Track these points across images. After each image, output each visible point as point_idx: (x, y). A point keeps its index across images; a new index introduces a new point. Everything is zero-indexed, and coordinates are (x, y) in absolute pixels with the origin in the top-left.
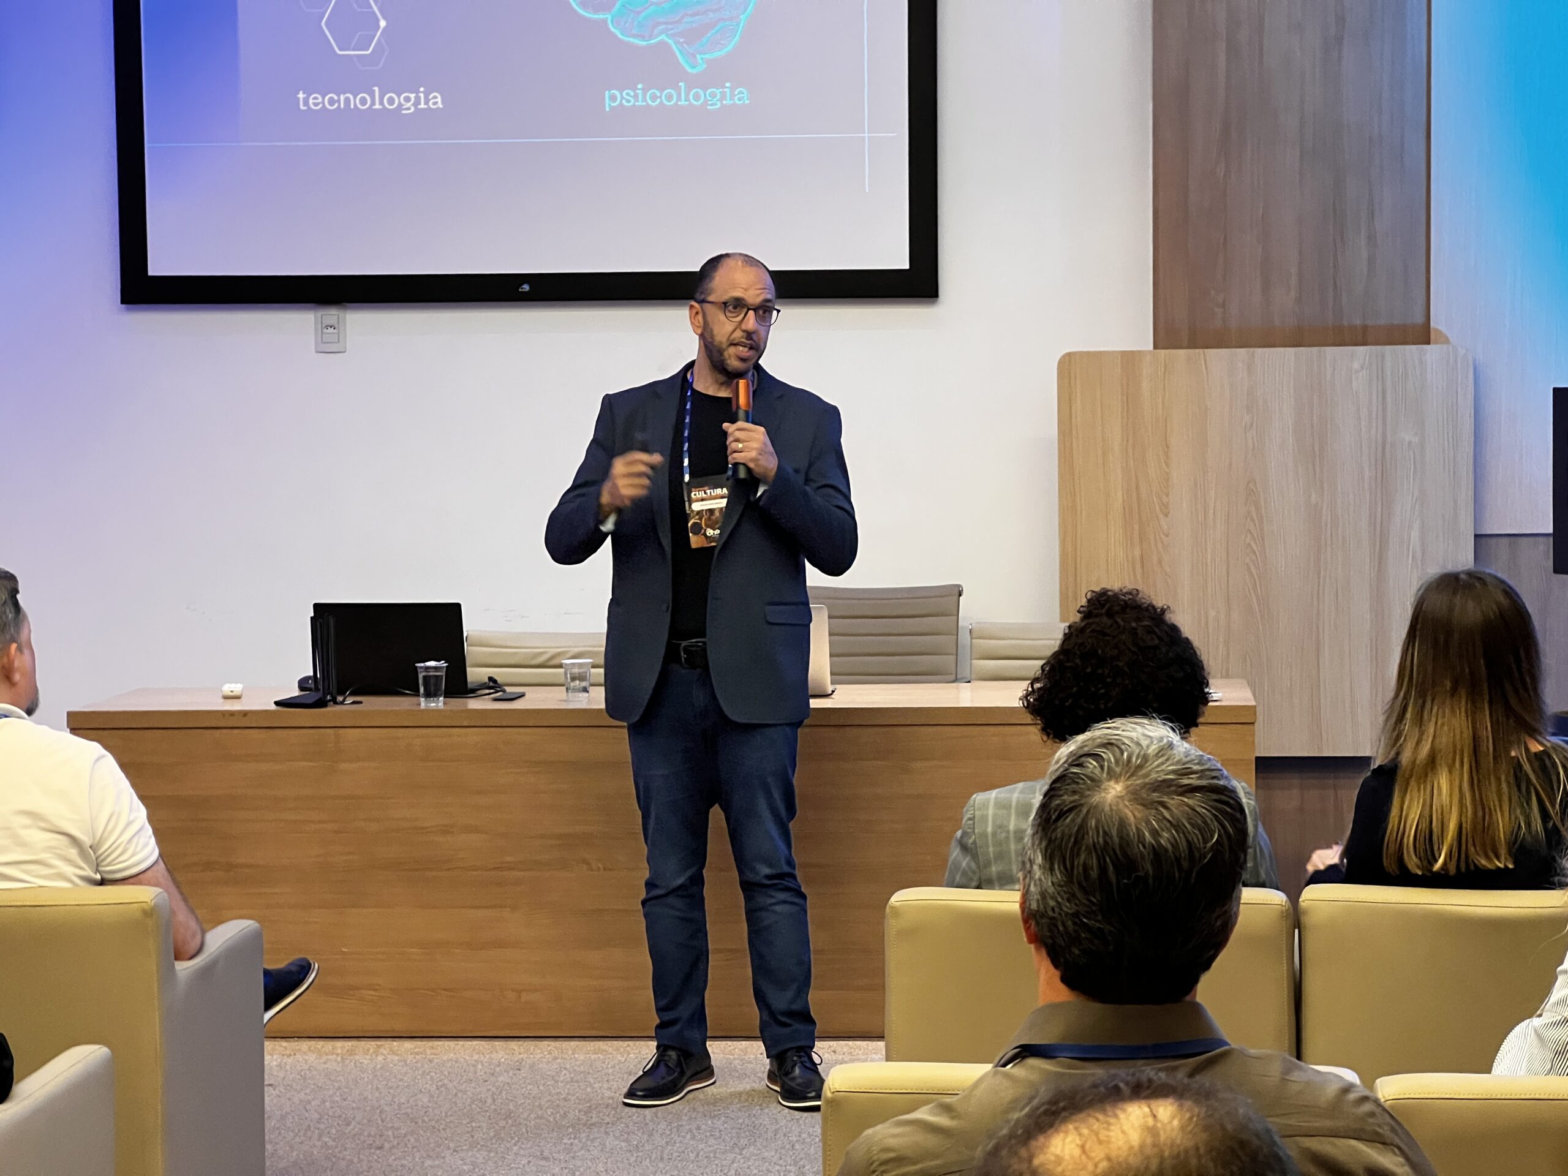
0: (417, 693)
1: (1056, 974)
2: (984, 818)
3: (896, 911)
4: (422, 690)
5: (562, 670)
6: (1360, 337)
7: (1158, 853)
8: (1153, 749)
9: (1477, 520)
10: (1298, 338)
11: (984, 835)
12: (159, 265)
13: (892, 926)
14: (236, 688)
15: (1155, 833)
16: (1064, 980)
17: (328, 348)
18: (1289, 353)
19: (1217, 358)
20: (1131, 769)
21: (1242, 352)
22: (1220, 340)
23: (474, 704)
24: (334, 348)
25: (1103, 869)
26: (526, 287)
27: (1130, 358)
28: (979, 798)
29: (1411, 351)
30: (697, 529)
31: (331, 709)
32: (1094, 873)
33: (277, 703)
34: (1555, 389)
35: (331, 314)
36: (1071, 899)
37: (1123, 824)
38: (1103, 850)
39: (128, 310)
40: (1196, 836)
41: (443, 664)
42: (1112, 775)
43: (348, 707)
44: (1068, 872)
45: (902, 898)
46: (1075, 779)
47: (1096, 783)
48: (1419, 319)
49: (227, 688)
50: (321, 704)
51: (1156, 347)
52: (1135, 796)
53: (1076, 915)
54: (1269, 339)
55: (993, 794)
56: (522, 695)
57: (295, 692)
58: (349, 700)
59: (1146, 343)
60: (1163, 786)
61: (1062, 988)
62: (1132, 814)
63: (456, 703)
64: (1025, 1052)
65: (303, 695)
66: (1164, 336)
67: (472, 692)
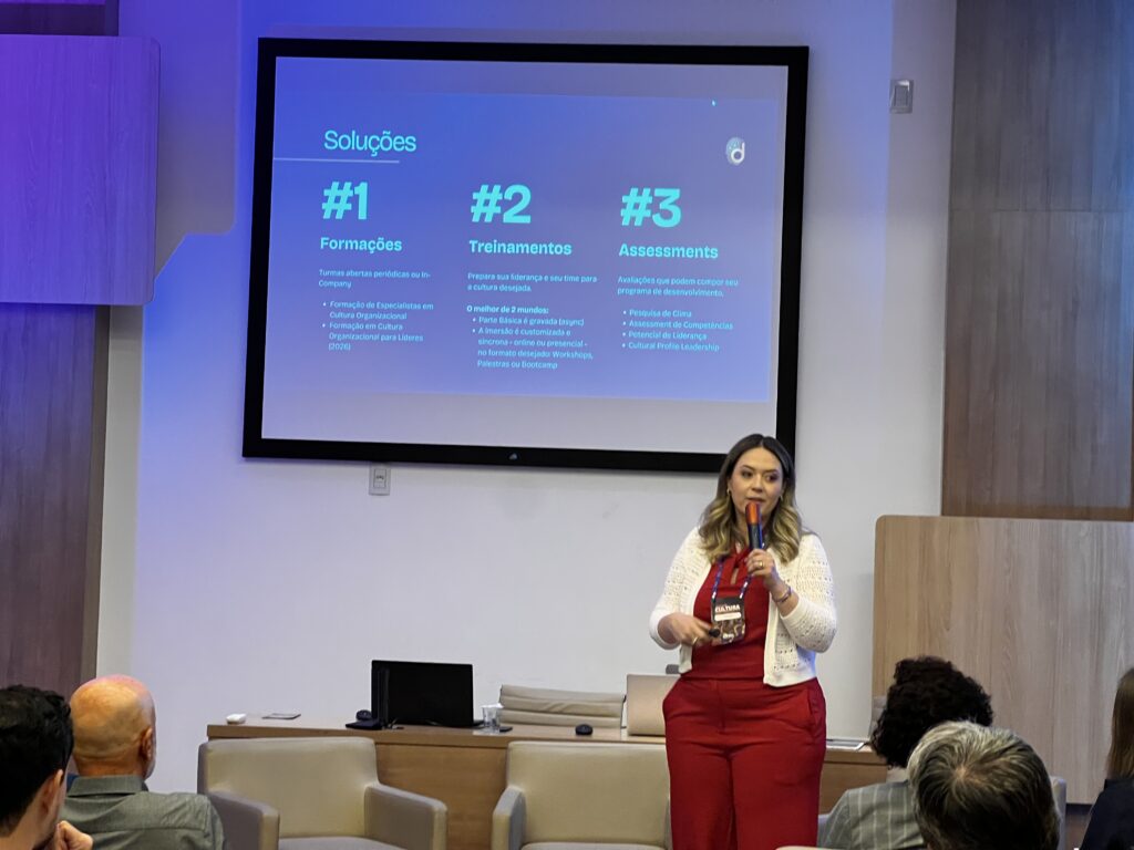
6: (1087, 514)
10: (1042, 513)
12: (269, 431)
17: (377, 491)
18: (1037, 522)
19: (986, 523)
21: (1003, 521)
22: (988, 512)
23: (476, 733)
24: (384, 492)
26: (514, 456)
27: (926, 521)
28: (850, 793)
29: (1120, 525)
31: (383, 732)
33: (348, 726)
35: (381, 469)
39: (247, 461)
43: (394, 731)
48: (1126, 505)
50: (376, 727)
51: (943, 513)
54: (1022, 512)
55: (859, 790)
56: (510, 729)
57: (354, 720)
58: (395, 727)
59: (936, 511)
63: (468, 732)
65: (364, 724)
66: (950, 506)
67: (477, 725)
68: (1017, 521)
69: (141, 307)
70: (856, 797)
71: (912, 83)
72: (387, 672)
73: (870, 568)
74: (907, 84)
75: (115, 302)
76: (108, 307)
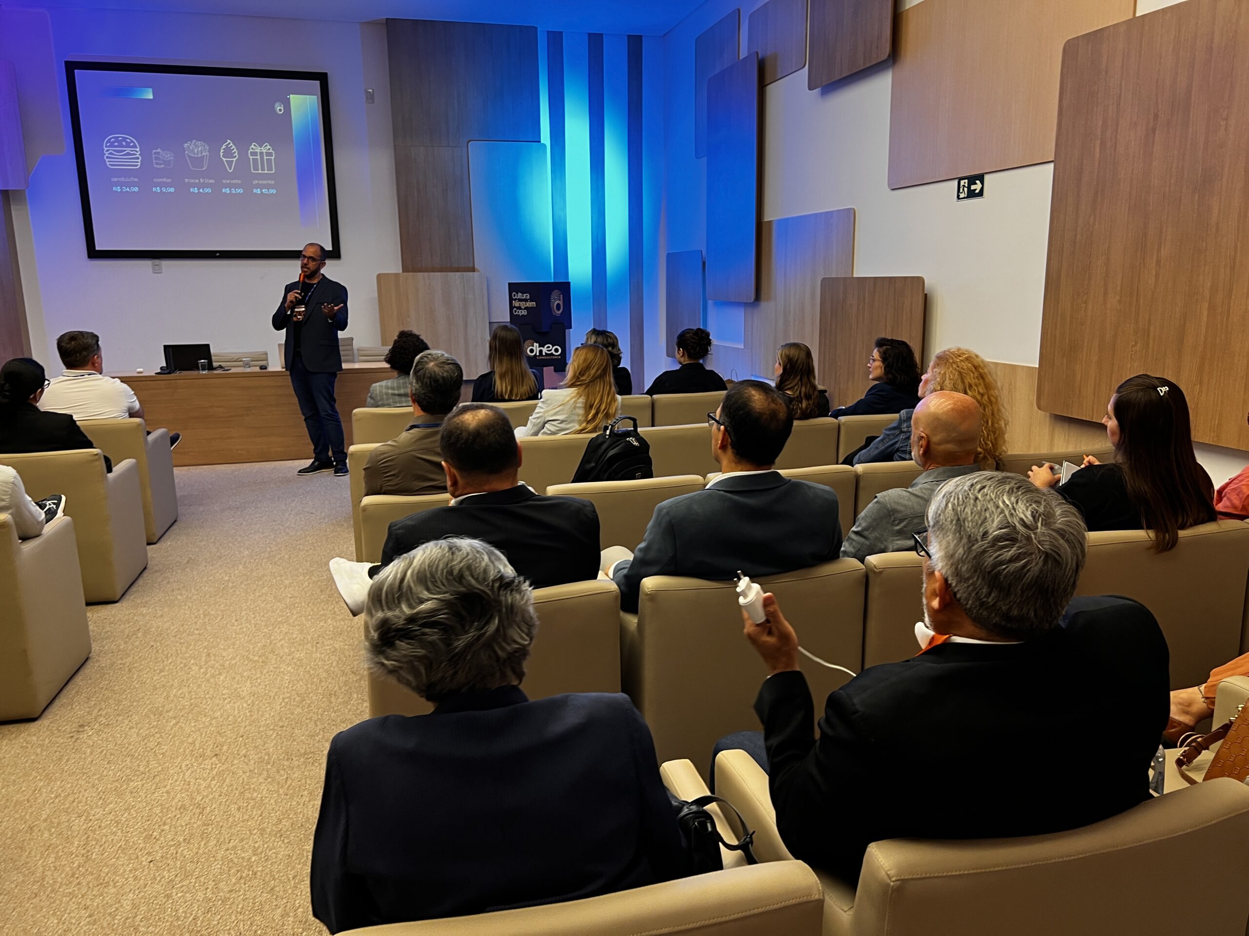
0: (198, 369)
1: (419, 408)
2: (376, 390)
3: (355, 415)
4: (200, 368)
5: (242, 363)
6: (458, 270)
7: (443, 378)
8: (440, 355)
9: (490, 318)
10: (441, 270)
11: (377, 394)
12: (99, 247)
13: (354, 418)
14: (141, 370)
15: (443, 373)
16: (422, 409)
17: (156, 271)
18: (439, 274)
19: (420, 275)
20: (435, 359)
21: (426, 274)
23: (215, 372)
24: (160, 271)
25: (430, 382)
26: (218, 254)
27: (396, 275)
28: (374, 385)
29: (471, 273)
30: (296, 316)
31: (173, 375)
32: (428, 383)
33: (156, 373)
34: (510, 284)
35: (157, 262)
36: (423, 389)
37: (435, 372)
38: (430, 378)
39: (90, 260)
40: (452, 374)
41: (206, 361)
42: (431, 361)
43: (177, 374)
44: (422, 383)
45: (355, 411)
46: (422, 362)
47: (427, 363)
48: (471, 265)
49: (139, 370)
50: (169, 373)
51: (403, 272)
52: (437, 365)
53: (424, 394)
54: (433, 270)
55: (378, 384)
56: (230, 370)
57: (159, 371)
58: (177, 372)
59: (401, 271)
60: (443, 363)
61: (421, 411)
62: (437, 369)
63: (211, 372)
64: (413, 427)
65: (164, 371)
66: (405, 269)
67: (215, 369)
68: (431, 273)
69: (24, 190)
70: (376, 387)
71: (373, 90)
72: (171, 350)
73: (376, 295)
74: (371, 91)
75: (10, 188)
76: (8, 191)
